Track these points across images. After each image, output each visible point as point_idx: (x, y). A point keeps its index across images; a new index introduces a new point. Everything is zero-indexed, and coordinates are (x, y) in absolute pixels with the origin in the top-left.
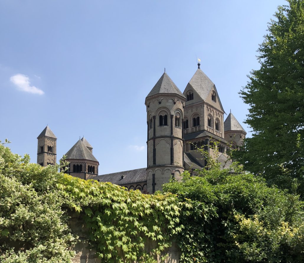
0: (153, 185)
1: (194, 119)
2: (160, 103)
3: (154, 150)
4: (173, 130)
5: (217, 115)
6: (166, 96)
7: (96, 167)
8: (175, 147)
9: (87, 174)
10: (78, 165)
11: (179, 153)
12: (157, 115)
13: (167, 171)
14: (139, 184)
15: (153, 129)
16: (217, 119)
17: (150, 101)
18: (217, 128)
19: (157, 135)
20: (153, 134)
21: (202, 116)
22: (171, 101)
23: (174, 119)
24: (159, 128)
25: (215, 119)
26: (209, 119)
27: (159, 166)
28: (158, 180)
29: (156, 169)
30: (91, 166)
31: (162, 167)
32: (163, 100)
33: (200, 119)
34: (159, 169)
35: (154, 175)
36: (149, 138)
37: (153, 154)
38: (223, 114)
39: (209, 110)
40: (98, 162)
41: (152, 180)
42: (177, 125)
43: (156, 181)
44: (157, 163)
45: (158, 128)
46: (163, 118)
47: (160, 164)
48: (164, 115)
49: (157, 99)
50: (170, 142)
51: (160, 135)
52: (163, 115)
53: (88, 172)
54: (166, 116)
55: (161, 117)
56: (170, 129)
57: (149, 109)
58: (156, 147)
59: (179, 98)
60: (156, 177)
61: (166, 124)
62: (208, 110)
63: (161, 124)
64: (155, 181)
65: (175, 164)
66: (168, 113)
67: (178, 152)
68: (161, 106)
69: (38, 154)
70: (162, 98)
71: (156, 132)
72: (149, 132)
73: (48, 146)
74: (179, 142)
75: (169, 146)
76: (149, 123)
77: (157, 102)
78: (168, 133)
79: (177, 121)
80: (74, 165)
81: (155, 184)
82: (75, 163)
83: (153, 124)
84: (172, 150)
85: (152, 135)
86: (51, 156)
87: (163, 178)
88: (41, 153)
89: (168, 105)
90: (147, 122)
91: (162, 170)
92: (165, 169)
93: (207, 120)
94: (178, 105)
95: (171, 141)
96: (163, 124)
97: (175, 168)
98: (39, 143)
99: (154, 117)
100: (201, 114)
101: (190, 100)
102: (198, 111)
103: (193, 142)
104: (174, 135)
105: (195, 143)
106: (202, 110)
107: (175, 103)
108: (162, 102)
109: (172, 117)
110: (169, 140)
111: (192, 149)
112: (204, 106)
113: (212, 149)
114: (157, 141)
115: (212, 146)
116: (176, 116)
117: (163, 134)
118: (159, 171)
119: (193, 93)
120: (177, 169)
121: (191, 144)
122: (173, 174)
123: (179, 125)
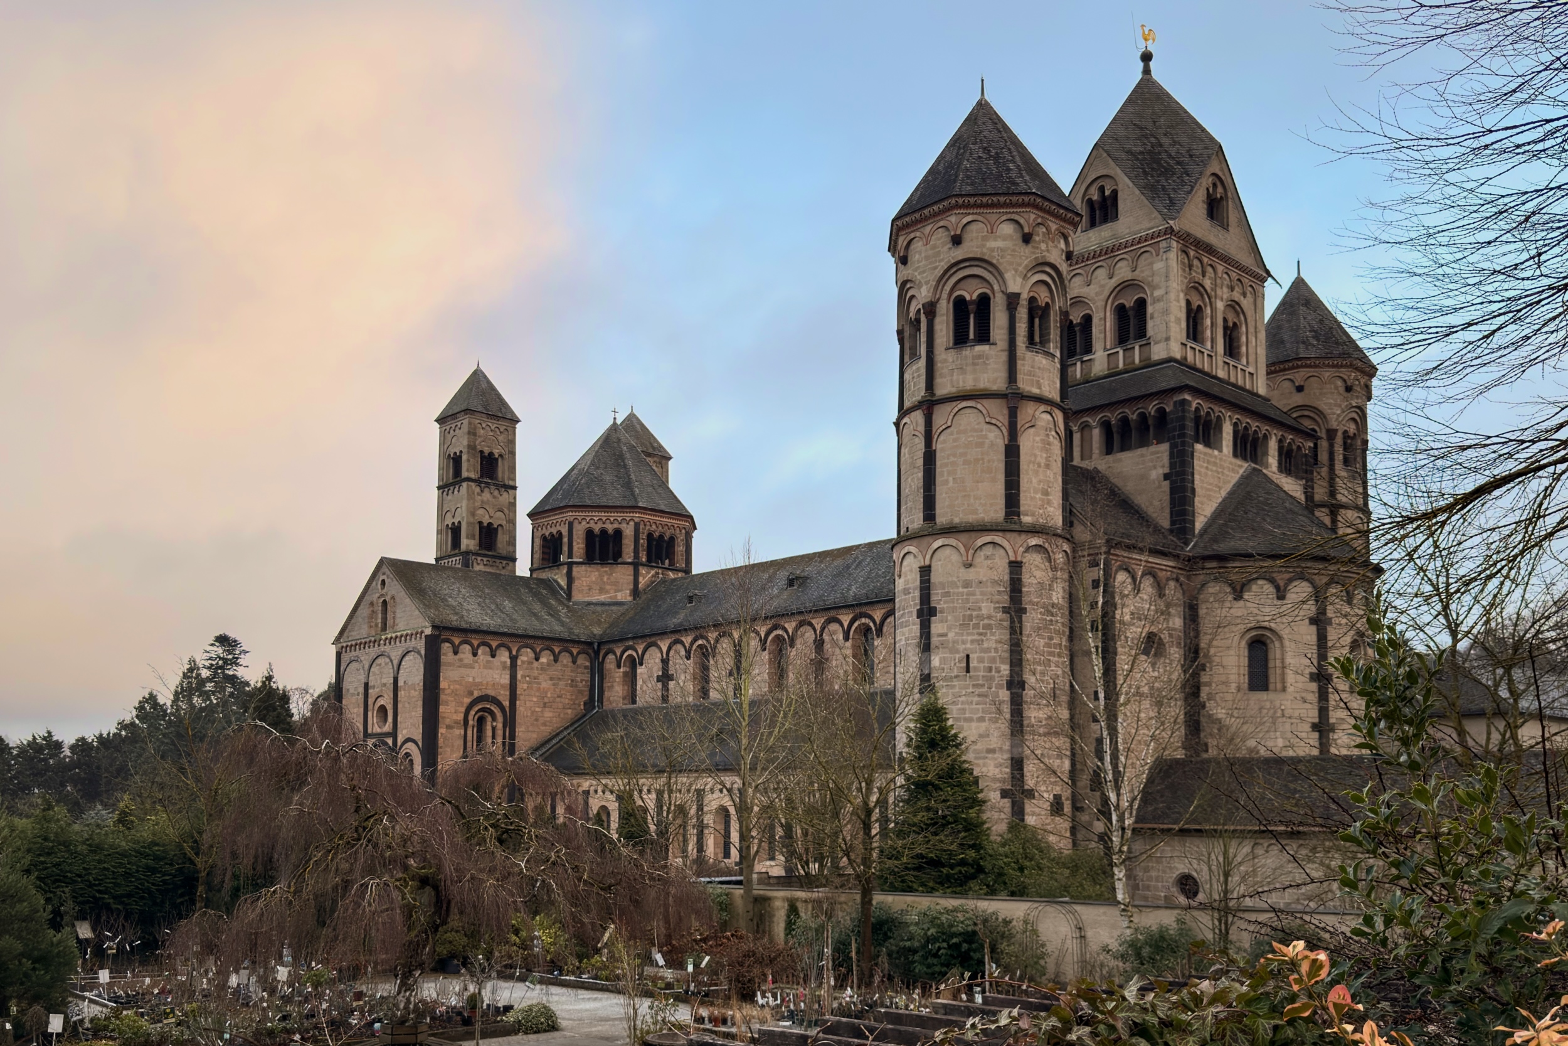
0: (920, 614)
1: (1121, 312)
2: (957, 241)
3: (930, 458)
4: (1019, 363)
5: (1232, 289)
6: (987, 206)
7: (681, 538)
8: (1028, 443)
9: (643, 571)
10: (604, 531)
11: (1048, 466)
12: (945, 296)
13: (988, 550)
14: (864, 609)
15: (922, 363)
16: (1234, 306)
17: (912, 235)
18: (1232, 349)
19: (944, 388)
20: (923, 385)
21: (1157, 293)
22: (1007, 229)
23: (1022, 313)
24: (951, 356)
25: (1220, 305)
26: (1194, 307)
27: (951, 530)
28: (947, 594)
29: (939, 542)
30: (661, 537)
31: (964, 537)
32: (973, 227)
33: (1150, 309)
34: (952, 541)
35: (926, 571)
36: (907, 404)
37: (921, 475)
38: (1264, 280)
39: (1196, 262)
40: (691, 517)
41: (917, 594)
42: (1037, 339)
43: (936, 598)
44: (944, 515)
45: (946, 357)
46: (972, 308)
47: (957, 520)
48: (975, 297)
49: (942, 223)
50: (1003, 418)
51: (954, 390)
52: (971, 293)
53: (649, 560)
54: (984, 302)
55: (960, 305)
56: (1004, 357)
57: (907, 272)
58: (939, 446)
59: (1049, 212)
60: (935, 578)
61: (984, 337)
62: (1190, 267)
63: (960, 339)
64: (934, 598)
65: (1027, 519)
66: (996, 287)
67: (1043, 462)
68: (959, 253)
69: (439, 488)
70: (969, 218)
71: (937, 374)
72: (907, 376)
73: (482, 452)
74: (1048, 417)
75: (997, 439)
76: (907, 334)
77: (940, 239)
78: (992, 376)
79: (1037, 321)
80: (589, 533)
81: (932, 612)
82: (592, 525)
83: (923, 338)
84: (1012, 453)
85: (917, 391)
86: (496, 493)
87: (967, 584)
88: (453, 484)
89: (992, 250)
90: (900, 333)
91: (962, 549)
92: (979, 542)
93: (1184, 310)
94: (1043, 246)
95: (1006, 412)
96: (971, 336)
97: (1023, 536)
98: (442, 443)
99: (930, 309)
100: (1154, 287)
101: (1105, 220)
102: (1142, 273)
103: (1113, 417)
104: (1025, 384)
105: (1125, 421)
106: (1159, 266)
107: (1027, 239)
108: (967, 237)
109: (1013, 300)
110: (998, 410)
111: (1109, 449)
112: (1168, 249)
113: (1208, 444)
114: (941, 416)
115: (1207, 432)
116: (1032, 300)
117: (968, 382)
118: (947, 551)
119: (1115, 193)
120: (1033, 541)
121: (1106, 426)
122: (1016, 567)
123: (1044, 341)
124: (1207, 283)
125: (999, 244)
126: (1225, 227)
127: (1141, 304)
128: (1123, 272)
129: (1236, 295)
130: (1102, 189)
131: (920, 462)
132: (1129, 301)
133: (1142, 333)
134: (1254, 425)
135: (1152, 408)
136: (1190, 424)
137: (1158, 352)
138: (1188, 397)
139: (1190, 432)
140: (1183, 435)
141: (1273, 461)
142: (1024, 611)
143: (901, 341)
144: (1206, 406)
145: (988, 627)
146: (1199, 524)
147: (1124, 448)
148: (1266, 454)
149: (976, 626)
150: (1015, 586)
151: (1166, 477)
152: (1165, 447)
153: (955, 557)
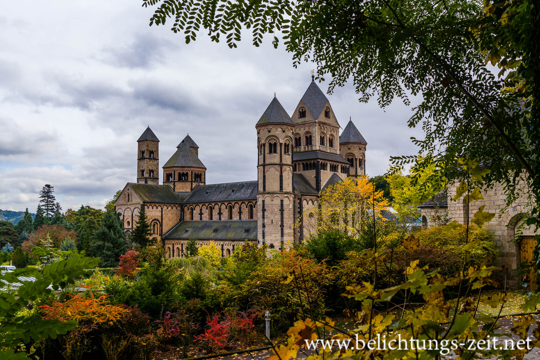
0: (262, 210)
1: (307, 138)
2: (269, 131)
3: (264, 177)
4: (283, 157)
5: (331, 131)
6: (275, 125)
7: (203, 173)
8: (284, 174)
9: (193, 183)
10: (183, 173)
12: (267, 142)
13: (276, 198)
14: (251, 201)
15: (263, 155)
16: (331, 135)
17: (260, 128)
18: (331, 144)
19: (267, 162)
20: (263, 160)
22: (280, 129)
23: (283, 146)
24: (269, 155)
26: (322, 137)
27: (269, 193)
28: (268, 207)
29: (266, 195)
30: (198, 174)
31: (271, 195)
32: (273, 129)
33: (312, 138)
34: (269, 195)
36: (260, 164)
38: (339, 128)
39: (322, 127)
40: (205, 167)
41: (262, 206)
42: (286, 152)
43: (265, 207)
44: (267, 190)
45: (267, 156)
46: (273, 145)
47: (270, 191)
49: (266, 127)
51: (269, 163)
52: (273, 142)
53: (195, 180)
54: (275, 144)
55: (270, 144)
56: (279, 156)
57: (259, 136)
58: (266, 174)
59: (288, 126)
60: (266, 203)
61: (275, 152)
62: (321, 129)
63: (270, 152)
65: (284, 191)
66: (278, 141)
68: (270, 134)
69: (138, 160)
70: (272, 127)
71: (266, 159)
72: (259, 158)
73: (149, 150)
74: (289, 168)
75: (278, 174)
77: (266, 130)
78: (277, 160)
79: (286, 148)
80: (179, 173)
82: (180, 171)
83: (263, 150)
84: (281, 176)
85: (261, 162)
86: (153, 161)
87: (272, 205)
88: (142, 159)
90: (258, 147)
91: (271, 197)
92: (275, 196)
93: (320, 138)
94: (287, 133)
95: (280, 168)
96: (273, 151)
97: (284, 194)
98: (139, 147)
99: (264, 145)
100: (314, 134)
101: (303, 117)
102: (310, 130)
103: (305, 163)
104: (284, 162)
105: (307, 163)
106: (314, 129)
107: (284, 132)
108: (271, 131)
109: (281, 144)
110: (278, 168)
111: (304, 170)
112: (316, 126)
113: (324, 170)
114: (267, 168)
115: (324, 167)
116: (285, 144)
117: (272, 161)
118: (268, 197)
119: (305, 111)
120: (286, 195)
121: (303, 164)
122: (282, 201)
123: (288, 151)
124: (325, 131)
125: (278, 133)
126: (329, 118)
127: (311, 136)
128: (307, 129)
129: (332, 133)
130: (302, 109)
131: (262, 177)
132: (308, 136)
133: (311, 144)
134: (335, 164)
135: (312, 162)
136: (320, 166)
137: (314, 148)
138: (319, 160)
139: (320, 168)
140: (318, 169)
141: (339, 170)
142: (284, 210)
143: (258, 148)
144: (323, 161)
145: (276, 214)
146: (322, 188)
147: (307, 170)
148: (338, 169)
149: (274, 214)
150: (282, 205)
151: (315, 177)
152: (315, 171)
153: (270, 199)
